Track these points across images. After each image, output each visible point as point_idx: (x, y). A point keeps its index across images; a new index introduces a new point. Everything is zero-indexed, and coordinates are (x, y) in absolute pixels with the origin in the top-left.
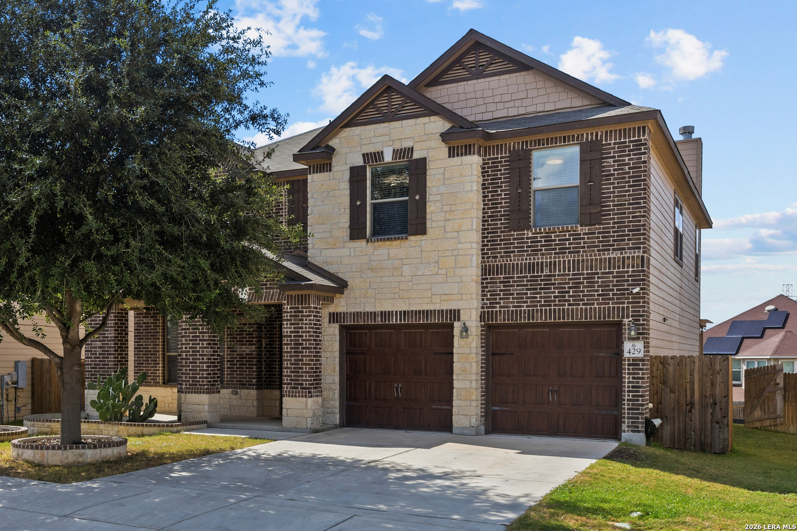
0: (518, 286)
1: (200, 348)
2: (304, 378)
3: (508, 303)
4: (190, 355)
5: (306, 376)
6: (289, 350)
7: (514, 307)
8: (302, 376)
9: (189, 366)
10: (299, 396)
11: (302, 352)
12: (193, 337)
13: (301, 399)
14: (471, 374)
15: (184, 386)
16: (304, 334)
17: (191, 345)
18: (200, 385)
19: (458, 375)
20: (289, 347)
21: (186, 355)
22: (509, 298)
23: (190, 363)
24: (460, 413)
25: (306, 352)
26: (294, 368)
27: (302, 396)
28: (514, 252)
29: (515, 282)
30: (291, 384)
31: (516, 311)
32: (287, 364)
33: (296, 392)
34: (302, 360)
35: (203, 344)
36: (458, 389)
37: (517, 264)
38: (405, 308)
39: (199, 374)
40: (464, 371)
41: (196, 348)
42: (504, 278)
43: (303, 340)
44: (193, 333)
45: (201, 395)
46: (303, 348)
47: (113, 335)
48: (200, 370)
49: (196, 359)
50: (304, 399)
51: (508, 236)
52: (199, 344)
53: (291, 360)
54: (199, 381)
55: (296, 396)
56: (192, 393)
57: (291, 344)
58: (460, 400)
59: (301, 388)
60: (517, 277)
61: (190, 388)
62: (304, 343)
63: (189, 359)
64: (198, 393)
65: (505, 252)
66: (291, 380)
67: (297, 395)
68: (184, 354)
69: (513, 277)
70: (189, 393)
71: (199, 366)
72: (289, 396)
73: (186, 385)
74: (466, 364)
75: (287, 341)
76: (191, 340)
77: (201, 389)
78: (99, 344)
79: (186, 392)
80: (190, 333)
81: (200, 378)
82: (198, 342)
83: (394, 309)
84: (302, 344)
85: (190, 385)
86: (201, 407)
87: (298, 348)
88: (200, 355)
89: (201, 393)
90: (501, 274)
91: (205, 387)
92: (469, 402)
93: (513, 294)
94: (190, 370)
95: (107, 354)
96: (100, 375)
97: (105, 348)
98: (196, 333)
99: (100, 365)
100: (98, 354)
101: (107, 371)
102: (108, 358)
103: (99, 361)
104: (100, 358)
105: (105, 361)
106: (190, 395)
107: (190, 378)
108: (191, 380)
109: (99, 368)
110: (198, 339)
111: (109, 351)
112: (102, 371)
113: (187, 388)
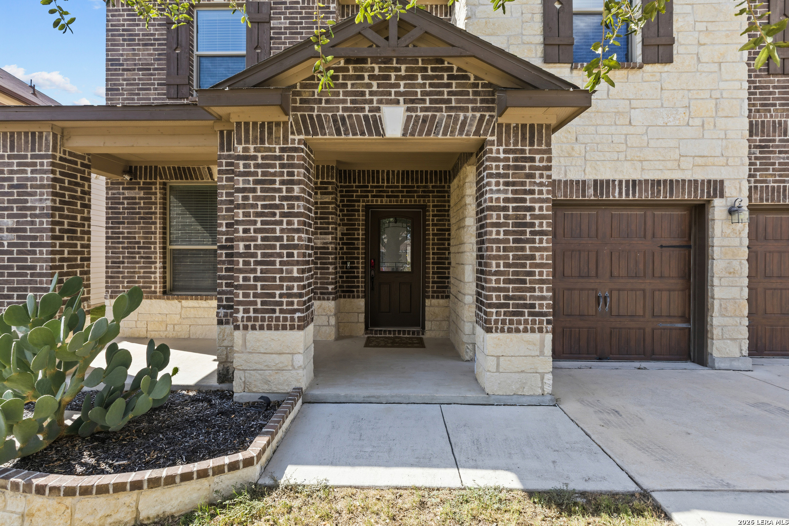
0: (780, 152)
1: (282, 231)
2: (537, 294)
3: (766, 176)
4: (257, 247)
5: (541, 290)
6: (501, 237)
7: (775, 181)
8: (533, 290)
9: (255, 271)
10: (525, 330)
11: (534, 241)
12: (264, 207)
13: (529, 336)
14: (740, 277)
15: (240, 315)
16: (537, 206)
17: (259, 225)
18: (282, 311)
19: (720, 278)
20: (502, 230)
21: (247, 247)
22: (768, 170)
23: (257, 263)
24: (726, 336)
25: (541, 241)
26: (514, 274)
27: (533, 331)
28: (775, 105)
29: (778, 146)
30: (507, 306)
31: (779, 187)
32: (498, 265)
33: (519, 322)
34: (533, 257)
35: (289, 223)
36: (720, 299)
37: (780, 123)
38: (637, 176)
39: (281, 287)
40: (732, 273)
41: (274, 231)
42: (761, 141)
43: (534, 217)
44: (264, 198)
45: (284, 332)
46: (533, 233)
47: (49, 203)
48: (281, 279)
49: (271, 255)
50: (537, 336)
51: (766, 82)
52: (281, 223)
53: (507, 257)
54: (280, 304)
55: (518, 331)
56: (261, 328)
57: (507, 225)
58: (724, 316)
59: (530, 314)
60: (780, 141)
61: (256, 319)
62: (537, 222)
63: (254, 255)
64: (277, 328)
65: (762, 105)
66: (507, 297)
67: (521, 327)
68: (241, 245)
69: (774, 141)
70: (254, 328)
71: (281, 271)
72: (502, 331)
73: (246, 311)
74: (734, 262)
75: (498, 217)
76: (258, 215)
77: (285, 319)
78: (10, 223)
79: (246, 328)
80: (257, 198)
81: (281, 296)
82: (278, 218)
83: (618, 177)
84: (532, 225)
85: (255, 311)
86: (285, 359)
87: (524, 233)
88: (282, 247)
89: (284, 328)
90: (757, 135)
91: (298, 315)
92: (738, 320)
93: (774, 164)
94: (256, 279)
95: (32, 245)
96: (9, 289)
97: (25, 230)
98: (273, 198)
99: (11, 267)
100: (6, 243)
101: (30, 282)
102: (34, 253)
103: (9, 260)
104: (11, 253)
105: (26, 260)
106: (257, 333)
107: (256, 295)
108: (259, 300)
109: (10, 275)
110: (277, 211)
111: (35, 238)
112: (18, 282)
113: (249, 319)
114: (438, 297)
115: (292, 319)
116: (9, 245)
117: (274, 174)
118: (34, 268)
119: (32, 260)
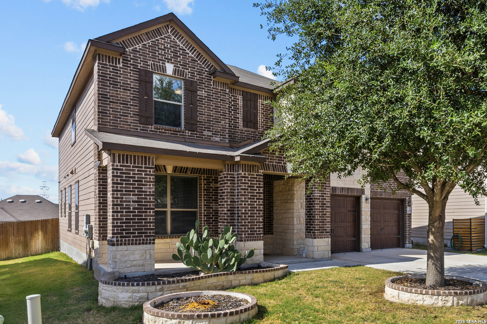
1: (257, 205)
4: (248, 210)
5: (328, 225)
6: (319, 208)
9: (248, 219)
10: (324, 238)
12: (251, 196)
15: (243, 236)
16: (327, 198)
17: (249, 203)
18: (257, 234)
19: (364, 222)
21: (245, 211)
23: (249, 216)
25: (328, 209)
26: (322, 219)
30: (320, 230)
32: (317, 217)
33: (323, 235)
34: (326, 214)
35: (259, 202)
39: (256, 225)
41: (254, 205)
44: (251, 193)
45: (258, 242)
46: (326, 207)
47: (154, 189)
48: (257, 222)
49: (253, 213)
50: (327, 239)
52: (256, 202)
53: (320, 214)
54: (256, 231)
56: (250, 240)
57: (320, 204)
59: (326, 232)
61: (249, 237)
62: (327, 203)
63: (248, 214)
64: (255, 241)
66: (320, 227)
68: (243, 209)
70: (248, 240)
71: (256, 219)
72: (319, 238)
73: (245, 234)
74: (367, 217)
75: (318, 201)
76: (249, 199)
77: (258, 237)
79: (245, 240)
80: (249, 192)
81: (257, 228)
82: (255, 200)
83: (338, 186)
85: (248, 234)
86: (258, 251)
87: (324, 207)
88: (257, 211)
89: (258, 240)
91: (262, 235)
94: (248, 222)
95: (145, 209)
96: (133, 230)
97: (142, 202)
98: (254, 193)
99: (135, 219)
100: (132, 208)
101: (144, 226)
102: (147, 212)
103: (133, 216)
104: (135, 212)
105: (142, 216)
106: (249, 242)
107: (248, 228)
108: (249, 230)
109: (133, 223)
110: (255, 197)
111: (147, 205)
112: (138, 226)
113: (246, 237)
114: (269, 234)
115: (260, 236)
116: (133, 208)
117: (254, 184)
118: (146, 219)
119: (145, 216)
